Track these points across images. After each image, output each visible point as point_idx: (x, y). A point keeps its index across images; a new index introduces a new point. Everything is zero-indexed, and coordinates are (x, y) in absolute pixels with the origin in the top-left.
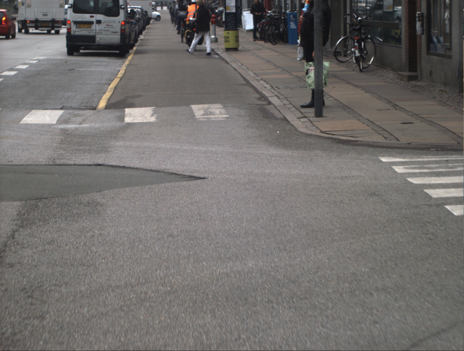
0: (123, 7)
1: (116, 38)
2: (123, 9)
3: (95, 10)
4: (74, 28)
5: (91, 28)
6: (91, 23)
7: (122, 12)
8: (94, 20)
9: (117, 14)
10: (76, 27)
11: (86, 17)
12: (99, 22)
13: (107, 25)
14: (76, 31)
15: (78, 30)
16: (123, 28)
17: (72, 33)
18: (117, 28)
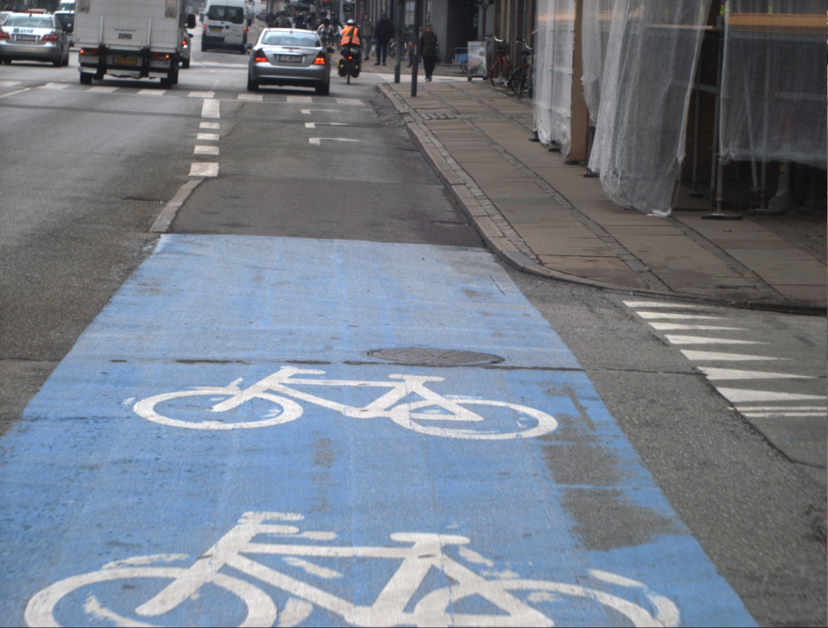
0: (246, 16)
1: (239, 40)
2: (246, 18)
3: (224, 18)
4: (208, 31)
5: (221, 31)
6: (221, 28)
7: (245, 21)
8: (224, 25)
9: (241, 22)
10: (211, 31)
11: (218, 23)
12: (227, 27)
13: (234, 30)
14: (210, 33)
15: (211, 32)
16: (246, 32)
17: (207, 34)
18: (241, 33)
